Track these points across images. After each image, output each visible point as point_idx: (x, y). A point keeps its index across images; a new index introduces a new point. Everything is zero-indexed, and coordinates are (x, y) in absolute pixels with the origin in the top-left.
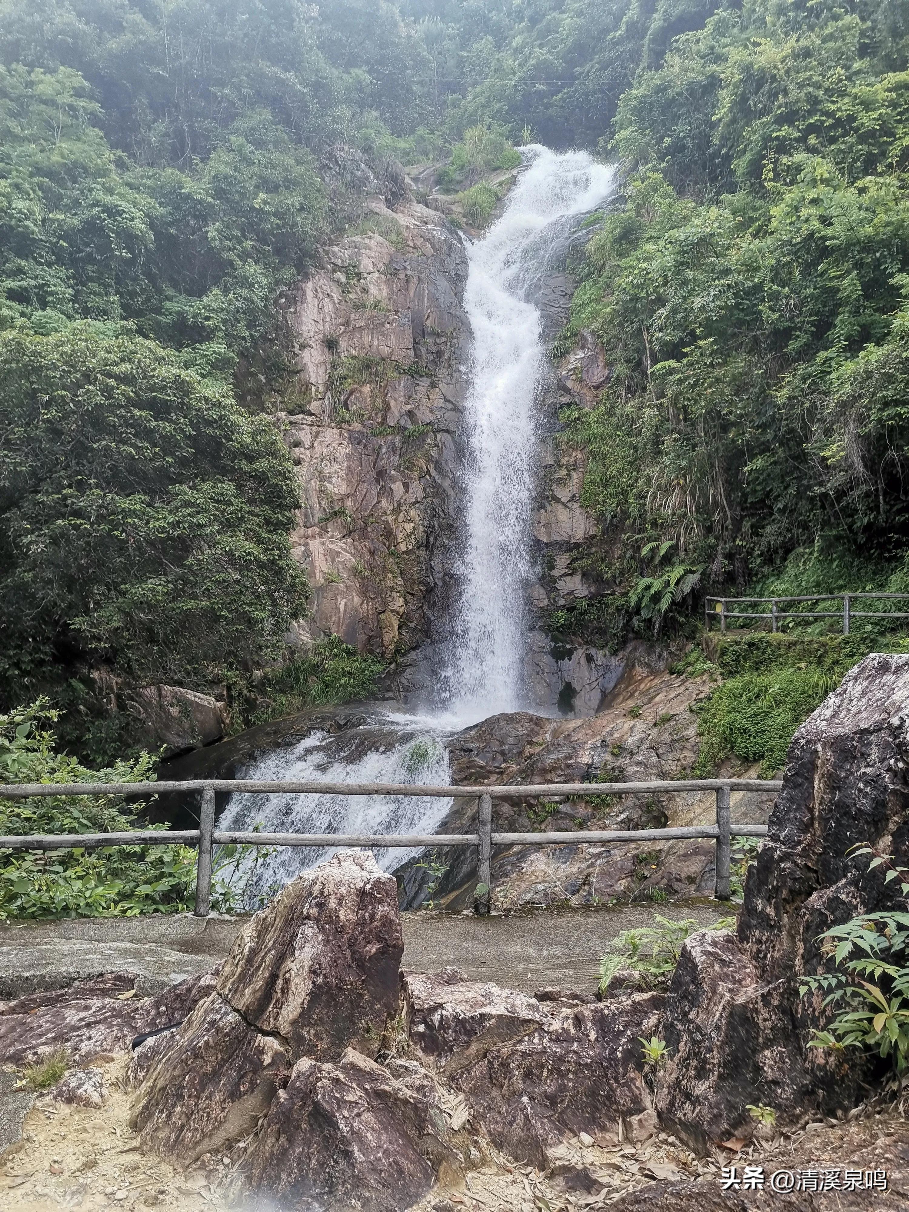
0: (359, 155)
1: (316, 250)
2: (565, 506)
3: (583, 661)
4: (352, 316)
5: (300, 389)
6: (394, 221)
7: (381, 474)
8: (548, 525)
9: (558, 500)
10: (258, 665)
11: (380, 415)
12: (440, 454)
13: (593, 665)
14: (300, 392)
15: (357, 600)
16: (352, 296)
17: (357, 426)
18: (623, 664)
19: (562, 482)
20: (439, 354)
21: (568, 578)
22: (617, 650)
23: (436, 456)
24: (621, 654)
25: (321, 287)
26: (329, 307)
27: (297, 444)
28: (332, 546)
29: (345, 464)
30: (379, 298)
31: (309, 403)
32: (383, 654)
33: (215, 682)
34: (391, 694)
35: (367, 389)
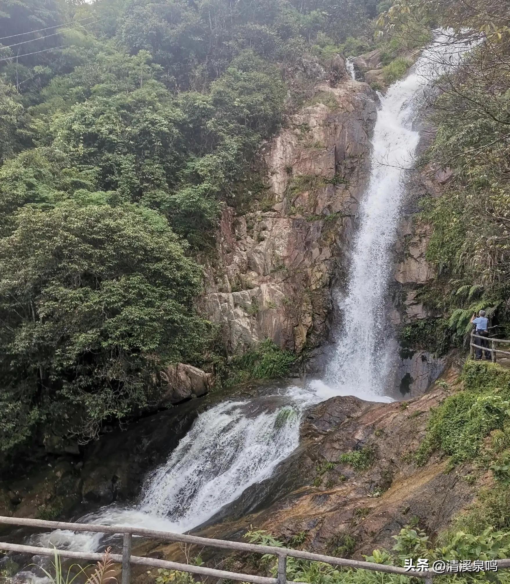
0: (316, 58)
1: (285, 118)
2: (416, 260)
3: (420, 360)
4: (302, 153)
5: (269, 197)
6: (332, 94)
7: (308, 244)
8: (404, 273)
9: (412, 257)
10: (231, 353)
11: (312, 209)
12: (343, 230)
13: (426, 364)
14: (269, 199)
15: (282, 319)
16: (304, 141)
17: (299, 216)
18: (445, 364)
19: (415, 245)
20: (353, 169)
21: (414, 307)
22: (442, 355)
23: (340, 232)
24: (445, 357)
25: (286, 139)
26: (289, 149)
27: (264, 229)
28: (272, 287)
29: (287, 239)
30: (319, 140)
31: (274, 205)
32: (294, 351)
33: (208, 362)
34: (298, 375)
35: (306, 194)
